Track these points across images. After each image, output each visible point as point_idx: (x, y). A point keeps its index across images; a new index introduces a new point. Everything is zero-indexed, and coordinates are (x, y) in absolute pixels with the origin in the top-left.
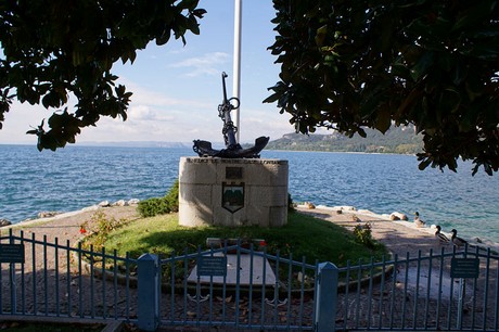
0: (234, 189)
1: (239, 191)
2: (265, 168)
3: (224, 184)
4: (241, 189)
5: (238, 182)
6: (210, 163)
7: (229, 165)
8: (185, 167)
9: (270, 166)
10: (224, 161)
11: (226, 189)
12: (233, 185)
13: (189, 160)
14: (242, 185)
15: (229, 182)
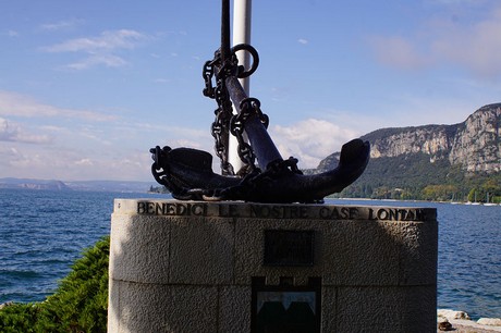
0: (289, 299)
1: (306, 305)
2: (382, 231)
3: (257, 284)
4: (309, 297)
5: (300, 277)
6: (214, 216)
7: (277, 224)
8: (133, 230)
9: (397, 226)
10: (257, 212)
11: (263, 298)
12: (285, 285)
13: (145, 208)
14: (314, 284)
15: (272, 277)
